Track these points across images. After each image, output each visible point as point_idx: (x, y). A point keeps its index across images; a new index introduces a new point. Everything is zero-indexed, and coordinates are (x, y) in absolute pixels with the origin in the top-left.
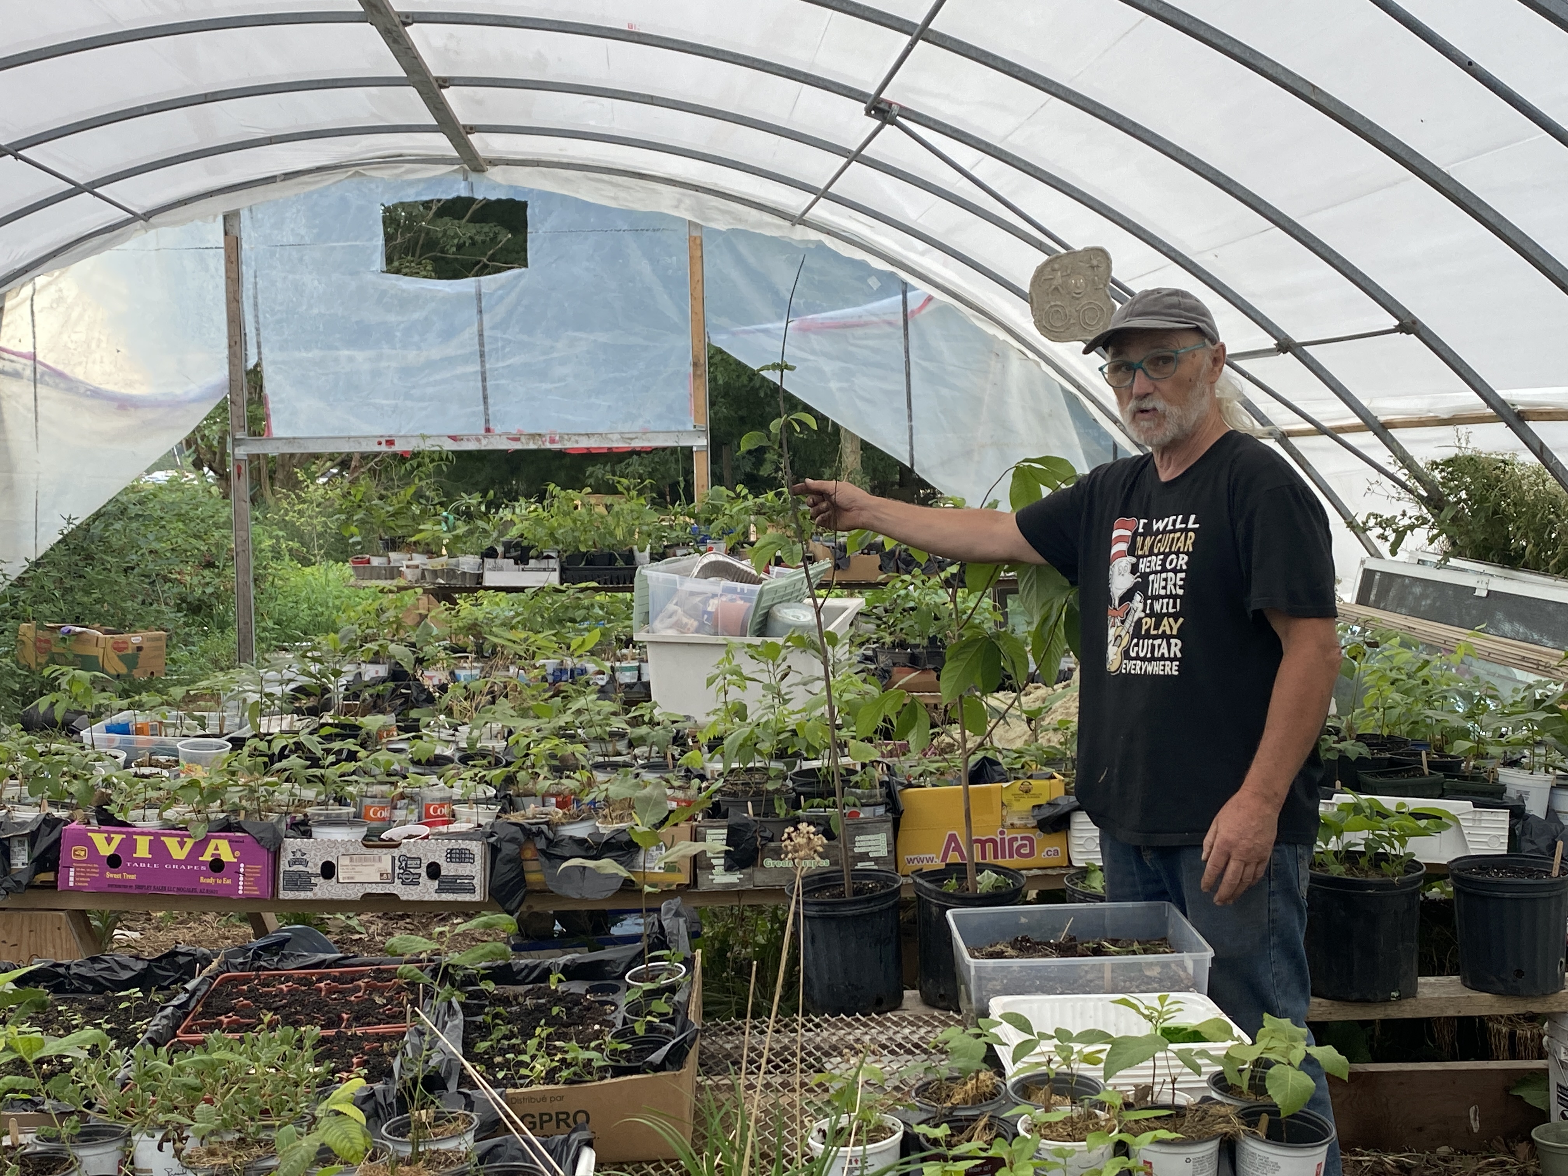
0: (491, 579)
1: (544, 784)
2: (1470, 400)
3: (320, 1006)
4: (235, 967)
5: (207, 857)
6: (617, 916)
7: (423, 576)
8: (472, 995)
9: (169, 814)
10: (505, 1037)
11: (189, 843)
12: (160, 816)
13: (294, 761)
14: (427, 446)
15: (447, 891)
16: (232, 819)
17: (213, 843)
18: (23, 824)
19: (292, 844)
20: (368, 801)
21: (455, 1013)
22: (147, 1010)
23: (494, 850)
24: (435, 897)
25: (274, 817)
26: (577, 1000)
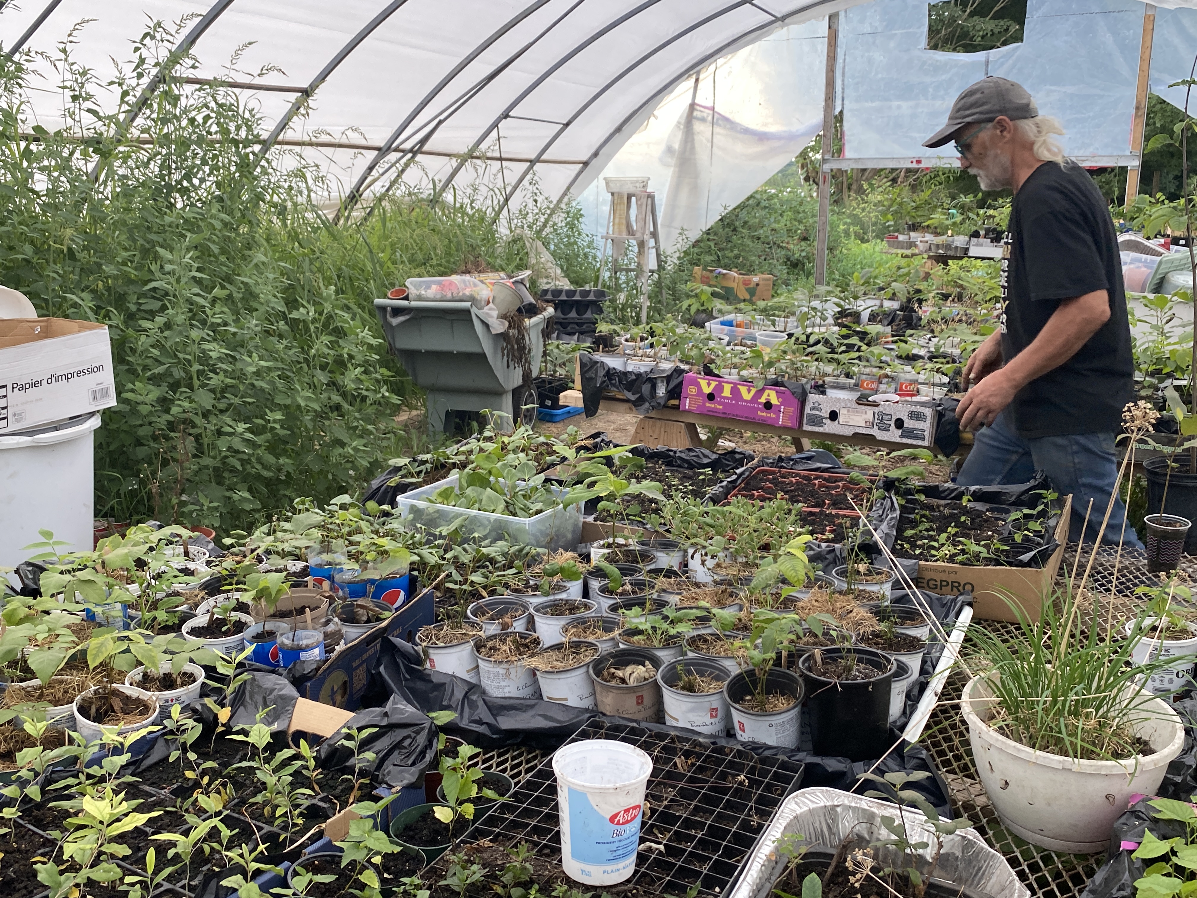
0: (973, 251)
3: (813, 494)
4: (767, 464)
5: (763, 400)
7: (930, 249)
8: (908, 502)
9: (744, 373)
10: (927, 530)
11: (753, 391)
12: (738, 373)
13: (819, 348)
14: (941, 164)
15: (907, 437)
16: (779, 379)
17: (767, 392)
18: (663, 371)
19: (813, 398)
20: (864, 377)
21: (895, 510)
22: (712, 482)
23: (940, 415)
24: (899, 440)
25: (804, 380)
26: (979, 514)
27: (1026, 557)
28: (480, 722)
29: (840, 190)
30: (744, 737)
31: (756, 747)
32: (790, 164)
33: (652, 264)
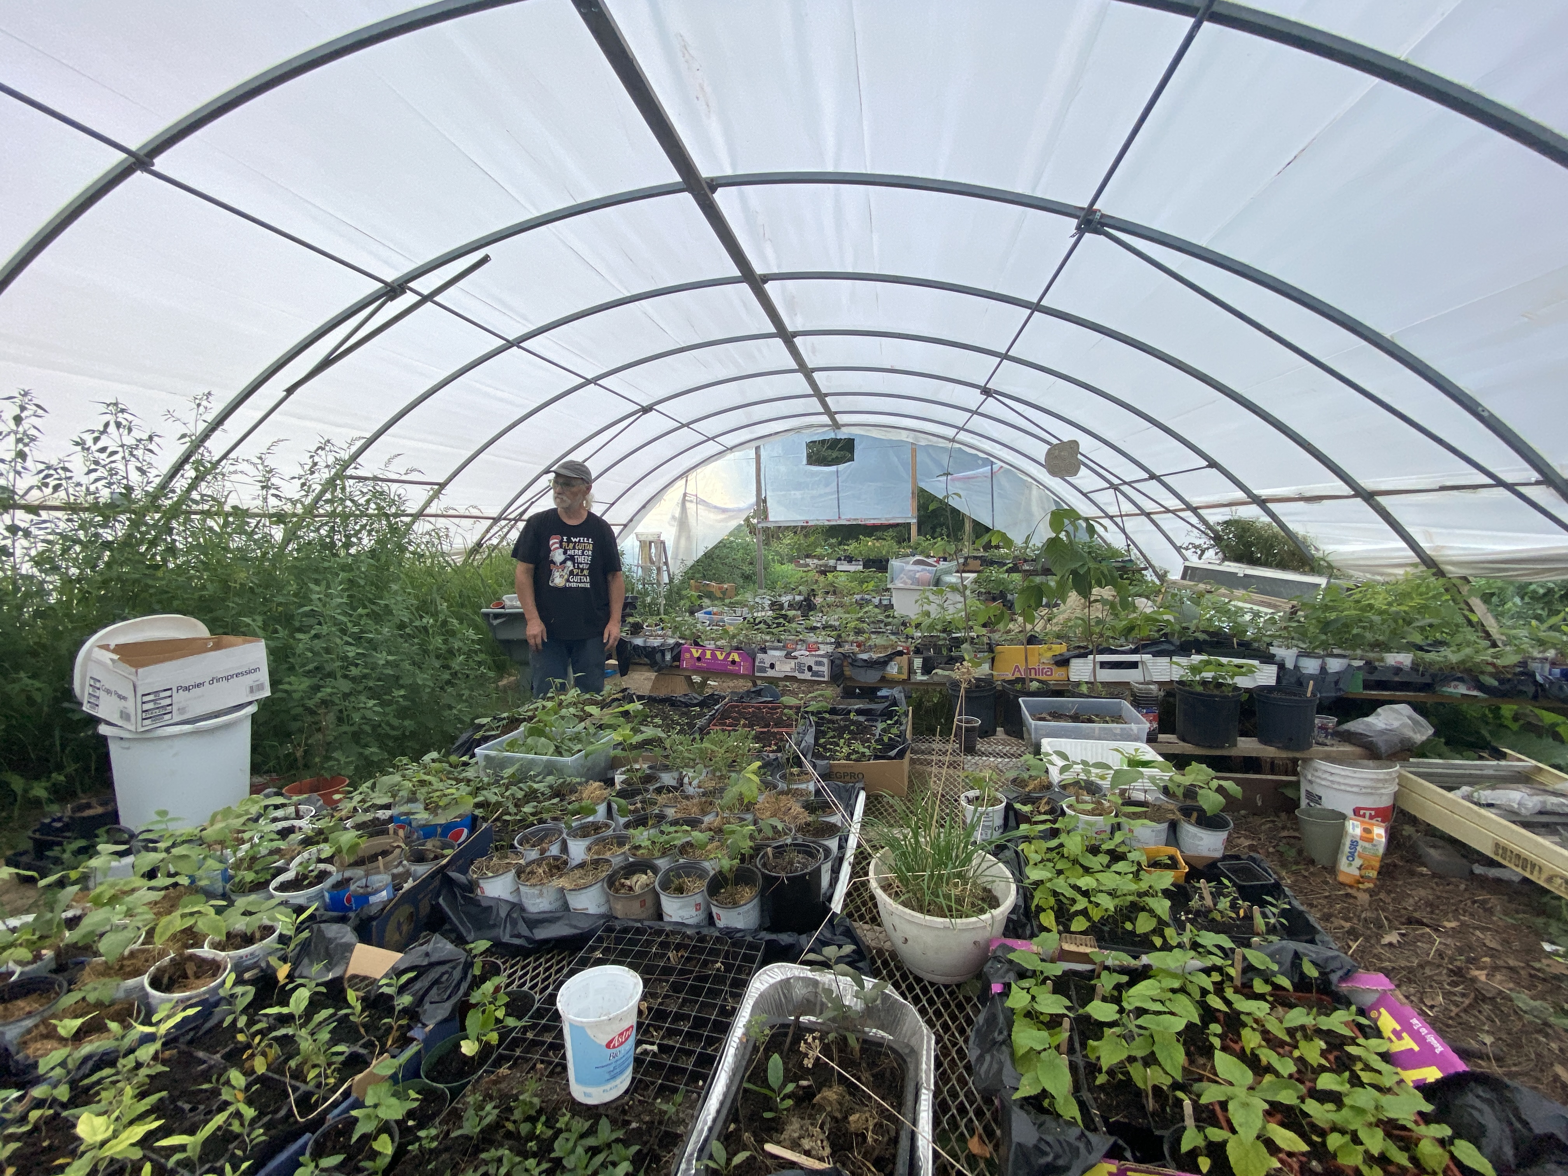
0: (839, 568)
1: (851, 638)
2: (1240, 495)
3: (763, 718)
4: (734, 701)
5: (730, 659)
6: (879, 689)
7: (817, 567)
8: (819, 719)
9: (718, 643)
10: (832, 738)
11: (724, 654)
12: (715, 644)
13: (762, 626)
14: (820, 523)
15: (815, 676)
16: (739, 646)
17: (732, 654)
18: (669, 645)
19: (760, 656)
20: (788, 642)
21: (812, 726)
22: (701, 715)
23: (832, 662)
24: (810, 678)
25: (754, 646)
26: (860, 723)
27: (893, 753)
28: (519, 936)
29: (768, 538)
30: (720, 924)
31: (729, 932)
32: (740, 526)
33: (667, 580)
